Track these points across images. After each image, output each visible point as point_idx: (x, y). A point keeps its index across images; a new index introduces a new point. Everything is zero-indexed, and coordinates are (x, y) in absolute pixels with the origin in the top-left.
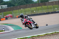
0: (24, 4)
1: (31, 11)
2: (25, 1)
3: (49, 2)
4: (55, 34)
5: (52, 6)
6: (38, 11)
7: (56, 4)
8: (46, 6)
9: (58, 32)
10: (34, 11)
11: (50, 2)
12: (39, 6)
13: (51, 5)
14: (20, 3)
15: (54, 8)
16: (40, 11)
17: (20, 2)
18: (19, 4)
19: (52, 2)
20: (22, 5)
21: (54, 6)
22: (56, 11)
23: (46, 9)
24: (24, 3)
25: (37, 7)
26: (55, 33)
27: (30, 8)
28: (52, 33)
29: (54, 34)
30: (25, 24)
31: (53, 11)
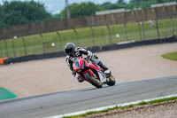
0: (23, 23)
1: (44, 43)
2: (25, 13)
3: (96, 16)
4: (116, 113)
5: (105, 27)
7: (117, 23)
8: (88, 29)
9: (123, 105)
10: (53, 45)
11: (100, 16)
12: (66, 27)
13: (103, 24)
14: (10, 20)
15: (111, 33)
17: (8, 18)
18: (6, 22)
19: (105, 15)
20: (15, 24)
21: (110, 26)
22: (119, 43)
23: (88, 37)
24: (21, 20)
25: (60, 30)
26: (115, 110)
28: (106, 111)
29: (112, 114)
30: (79, 73)
31: (108, 43)
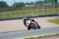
1: (7, 15)
6: (14, 15)
7: (32, 9)
11: (26, 7)
15: (30, 13)
16: (16, 15)
19: (28, 7)
21: (30, 10)
27: (6, 12)
29: (47, 37)
